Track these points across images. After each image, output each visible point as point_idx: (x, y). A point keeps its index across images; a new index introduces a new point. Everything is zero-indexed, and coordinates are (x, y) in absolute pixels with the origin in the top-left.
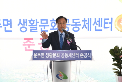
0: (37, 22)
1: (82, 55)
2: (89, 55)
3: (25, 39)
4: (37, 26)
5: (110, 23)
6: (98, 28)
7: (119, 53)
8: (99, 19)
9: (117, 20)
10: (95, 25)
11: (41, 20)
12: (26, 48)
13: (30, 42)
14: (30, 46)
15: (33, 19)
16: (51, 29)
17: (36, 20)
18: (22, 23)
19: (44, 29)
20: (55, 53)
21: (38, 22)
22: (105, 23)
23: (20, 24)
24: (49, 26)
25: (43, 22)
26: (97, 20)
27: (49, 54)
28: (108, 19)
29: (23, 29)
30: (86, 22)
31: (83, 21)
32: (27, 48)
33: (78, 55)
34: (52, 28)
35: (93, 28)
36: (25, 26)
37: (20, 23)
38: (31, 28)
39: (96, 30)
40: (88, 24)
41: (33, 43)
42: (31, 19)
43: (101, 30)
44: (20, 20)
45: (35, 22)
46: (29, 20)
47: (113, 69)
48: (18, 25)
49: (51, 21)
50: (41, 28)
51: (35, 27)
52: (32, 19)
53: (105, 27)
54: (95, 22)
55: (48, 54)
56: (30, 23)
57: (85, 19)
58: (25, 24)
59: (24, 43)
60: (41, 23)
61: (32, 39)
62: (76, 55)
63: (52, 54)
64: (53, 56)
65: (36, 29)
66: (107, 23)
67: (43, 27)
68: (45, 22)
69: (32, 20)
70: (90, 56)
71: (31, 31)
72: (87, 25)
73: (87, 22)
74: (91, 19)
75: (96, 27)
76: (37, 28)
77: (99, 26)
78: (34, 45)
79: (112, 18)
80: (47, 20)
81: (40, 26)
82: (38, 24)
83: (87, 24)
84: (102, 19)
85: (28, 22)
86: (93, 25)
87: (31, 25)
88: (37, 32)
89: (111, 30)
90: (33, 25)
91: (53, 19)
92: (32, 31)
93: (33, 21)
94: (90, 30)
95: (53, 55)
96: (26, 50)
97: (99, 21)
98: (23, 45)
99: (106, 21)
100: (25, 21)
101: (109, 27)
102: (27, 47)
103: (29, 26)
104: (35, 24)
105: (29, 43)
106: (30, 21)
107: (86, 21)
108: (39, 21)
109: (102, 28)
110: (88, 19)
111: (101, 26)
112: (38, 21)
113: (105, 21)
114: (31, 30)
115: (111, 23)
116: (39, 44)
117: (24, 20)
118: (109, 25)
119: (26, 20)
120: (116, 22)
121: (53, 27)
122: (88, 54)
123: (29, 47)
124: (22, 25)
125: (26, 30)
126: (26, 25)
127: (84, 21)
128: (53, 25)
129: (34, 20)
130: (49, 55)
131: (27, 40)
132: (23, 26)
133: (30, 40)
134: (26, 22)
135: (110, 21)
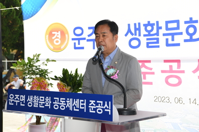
0: (159, 28)
1: (92, 105)
2: (106, 108)
4: (158, 35)
11: (167, 23)
13: (146, 68)
14: (147, 76)
15: (151, 23)
16: (186, 41)
17: (157, 22)
18: (133, 30)
19: (173, 40)
20: (43, 97)
21: (161, 28)
23: (129, 34)
24: (181, 33)
25: (170, 26)
27: (33, 98)
29: (135, 43)
33: (85, 104)
34: (188, 37)
36: (137, 36)
37: (129, 31)
38: (147, 39)
41: (151, 69)
42: (147, 23)
44: (129, 25)
45: (155, 27)
46: (144, 25)
48: (126, 35)
49: (186, 22)
50: (167, 40)
51: (155, 37)
52: (149, 22)
55: (31, 99)
56: (146, 30)
58: (138, 32)
60: (167, 29)
61: (149, 61)
62: (81, 104)
63: (38, 99)
64: (39, 104)
65: (158, 42)
67: (170, 37)
68: (174, 25)
69: (149, 24)
70: (110, 111)
71: (148, 47)
76: (158, 39)
78: (153, 73)
80: (178, 22)
81: (164, 35)
82: (160, 30)
85: (142, 28)
87: (147, 33)
88: (158, 47)
90: (151, 33)
91: (191, 19)
92: (150, 45)
93: (152, 25)
95: (39, 101)
100: (137, 27)
103: (145, 35)
104: (154, 31)
106: (146, 26)
108: (162, 24)
112: (160, 26)
114: (148, 43)
116: (163, 71)
117: (135, 24)
119: (139, 24)
121: (191, 35)
122: (106, 105)
123: (145, 78)
124: (132, 34)
125: (139, 45)
126: (140, 35)
128: (191, 30)
129: (154, 24)
130: (33, 101)
132: (134, 36)
133: (146, 64)
134: (139, 29)
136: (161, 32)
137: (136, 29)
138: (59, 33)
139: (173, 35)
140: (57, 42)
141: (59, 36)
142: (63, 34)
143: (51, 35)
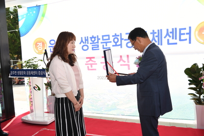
3: (87, 58)
5: (187, 34)
6: (171, 41)
7: (197, 74)
8: (173, 29)
9: (198, 29)
10: (168, 37)
11: (103, 36)
12: (88, 67)
14: (93, 65)
16: (113, 46)
17: (98, 36)
18: (84, 41)
19: (106, 45)
21: (100, 39)
22: (180, 34)
23: (82, 43)
24: (111, 42)
25: (105, 38)
26: (170, 30)
28: (185, 29)
29: (85, 48)
30: (155, 35)
31: (151, 33)
32: (90, 68)
34: (114, 44)
35: (165, 41)
36: (87, 44)
37: (82, 41)
38: (92, 45)
39: (169, 44)
40: (158, 36)
41: (95, 62)
43: (176, 44)
44: (82, 38)
45: (96, 39)
47: (189, 94)
48: (80, 43)
49: (113, 36)
50: (103, 45)
51: (97, 44)
53: (180, 40)
54: (167, 34)
56: (91, 40)
57: (153, 31)
59: (87, 62)
60: (103, 40)
61: (94, 58)
65: (98, 47)
66: (184, 34)
67: (105, 44)
68: (107, 38)
69: (93, 37)
71: (93, 49)
72: (156, 39)
73: (157, 35)
74: (161, 30)
75: (168, 40)
76: (98, 45)
77: (173, 38)
78: (96, 64)
79: (190, 28)
80: (109, 36)
81: (101, 43)
83: (156, 36)
84: (176, 29)
85: (89, 39)
86: (165, 37)
88: (99, 49)
89: (190, 43)
90: (94, 42)
91: (116, 34)
93: (95, 38)
94: (161, 45)
96: (89, 69)
97: (172, 32)
98: (86, 64)
99: (182, 32)
101: (186, 40)
102: (90, 66)
103: (91, 43)
104: (96, 41)
105: (91, 62)
106: (91, 38)
107: (156, 33)
108: (100, 37)
109: (177, 41)
110: (158, 30)
111: (176, 39)
113: (180, 32)
114: (93, 48)
115: (189, 34)
116: (101, 63)
117: (85, 37)
118: (187, 37)
119: (87, 37)
120: (197, 32)
121: (116, 43)
123: (92, 67)
124: (84, 43)
125: (88, 49)
126: (88, 43)
127: (153, 33)
128: (116, 40)
131: (89, 59)
132: (85, 44)
133: (92, 59)
134: (88, 40)
135: (187, 31)
136: (100, 41)
137: (86, 40)
138: (41, 43)
139: (106, 43)
140: (40, 48)
141: (41, 45)
142: (43, 44)
143: (36, 45)
